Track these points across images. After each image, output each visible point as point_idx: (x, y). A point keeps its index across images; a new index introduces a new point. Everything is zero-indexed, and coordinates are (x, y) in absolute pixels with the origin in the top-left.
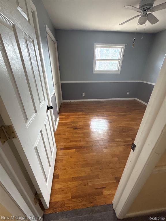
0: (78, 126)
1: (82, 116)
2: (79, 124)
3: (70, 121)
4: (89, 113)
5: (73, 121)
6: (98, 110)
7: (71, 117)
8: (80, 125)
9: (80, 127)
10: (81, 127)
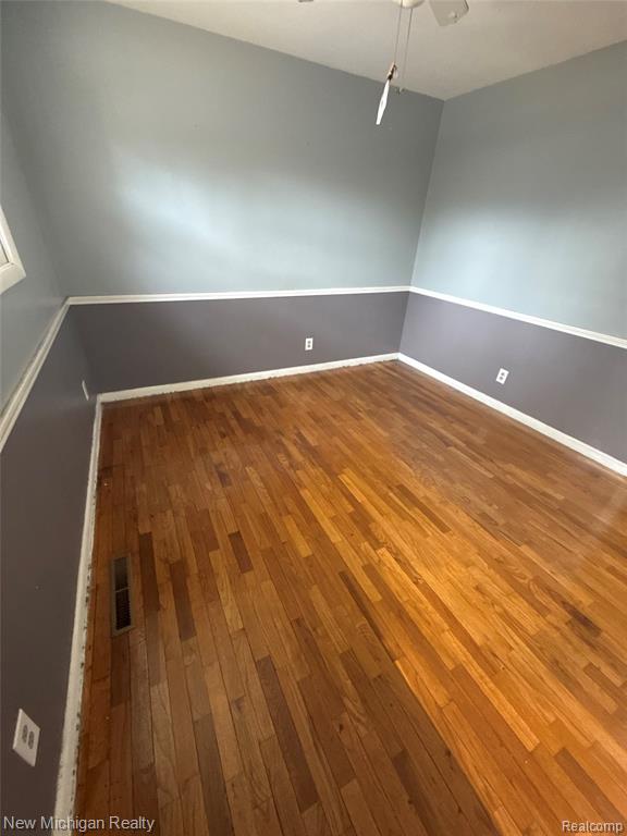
0: (559, 615)
1: (451, 641)
2: (541, 622)
3: (574, 707)
4: (374, 595)
5: (552, 684)
6: (304, 549)
7: (530, 741)
8: (541, 610)
9: (554, 606)
10: (544, 599)
